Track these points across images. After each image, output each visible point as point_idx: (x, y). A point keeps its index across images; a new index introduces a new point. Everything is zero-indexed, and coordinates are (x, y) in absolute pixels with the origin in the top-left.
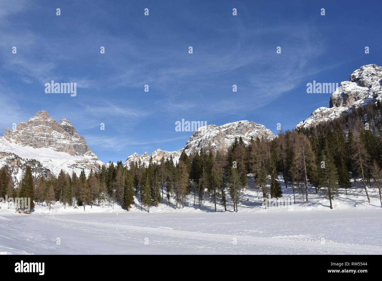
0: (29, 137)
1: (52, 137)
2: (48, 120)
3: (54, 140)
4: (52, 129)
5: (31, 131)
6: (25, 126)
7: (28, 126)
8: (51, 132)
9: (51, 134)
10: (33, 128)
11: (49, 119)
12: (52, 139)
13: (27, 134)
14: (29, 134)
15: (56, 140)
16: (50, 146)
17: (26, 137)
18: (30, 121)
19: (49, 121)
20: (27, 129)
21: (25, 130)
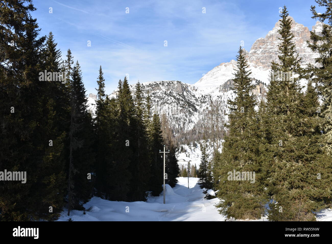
0: (271, 57)
1: (304, 52)
2: (294, 29)
3: (307, 56)
4: (302, 40)
5: (272, 48)
6: (263, 42)
7: (267, 43)
8: (301, 45)
9: (302, 47)
10: (275, 44)
11: (296, 27)
12: (304, 54)
13: (268, 53)
14: (270, 53)
15: (310, 55)
16: (303, 65)
17: (267, 58)
18: (269, 35)
19: (297, 29)
20: (267, 45)
21: (264, 48)
